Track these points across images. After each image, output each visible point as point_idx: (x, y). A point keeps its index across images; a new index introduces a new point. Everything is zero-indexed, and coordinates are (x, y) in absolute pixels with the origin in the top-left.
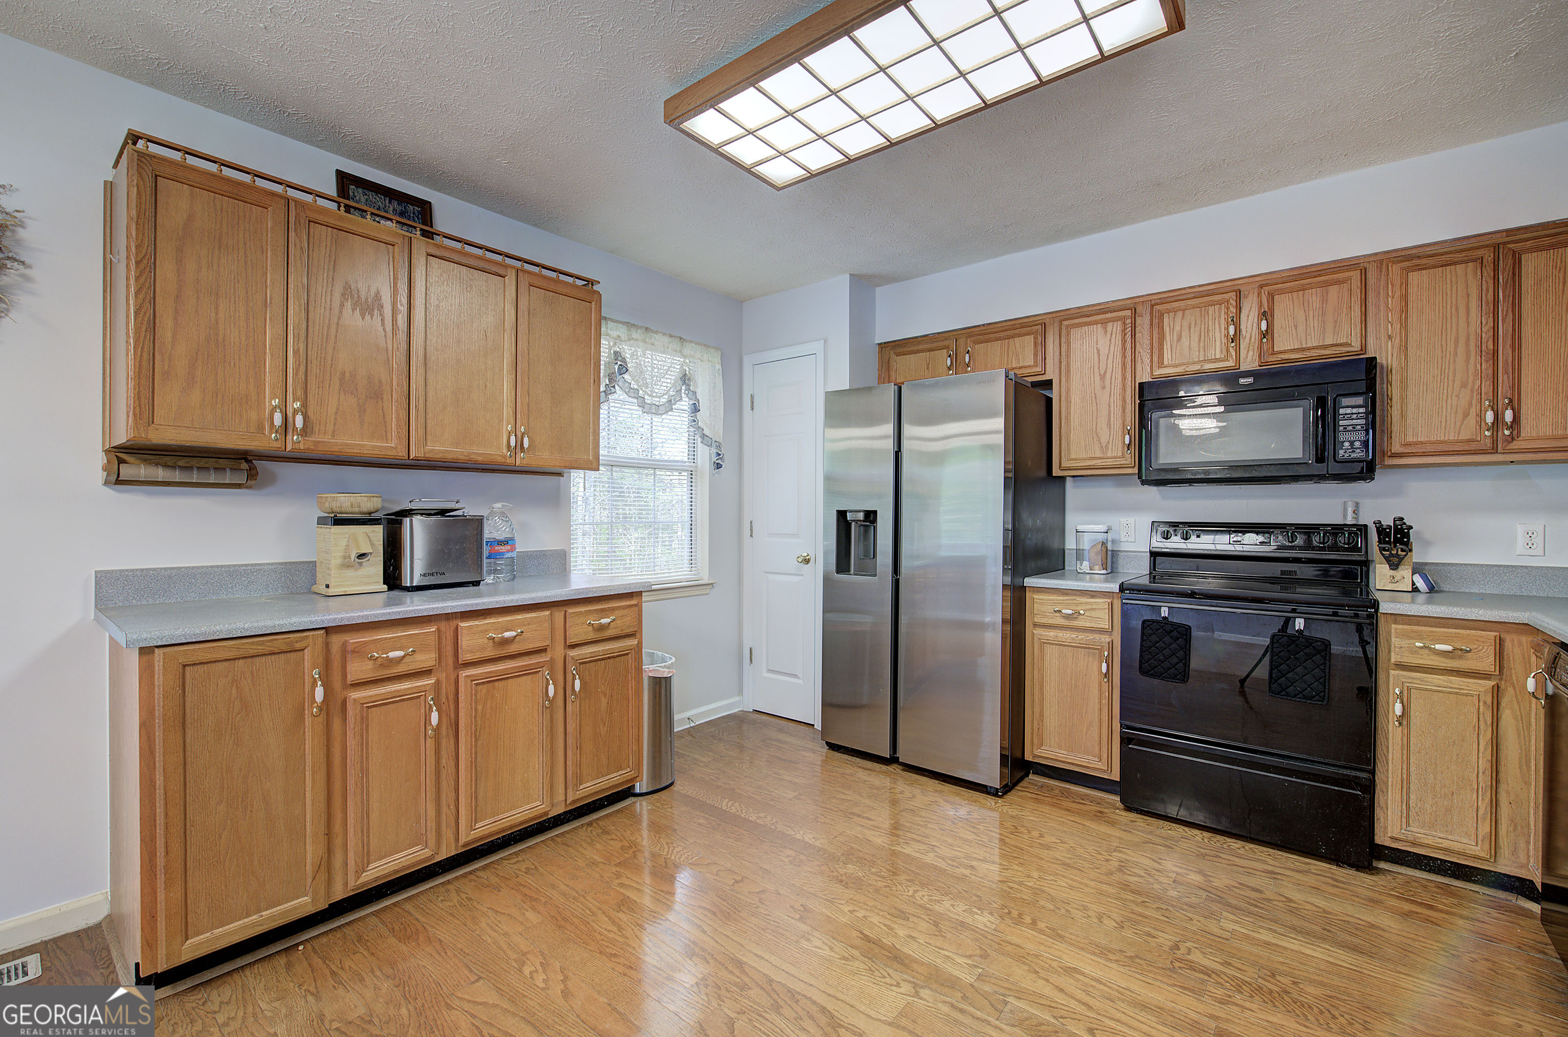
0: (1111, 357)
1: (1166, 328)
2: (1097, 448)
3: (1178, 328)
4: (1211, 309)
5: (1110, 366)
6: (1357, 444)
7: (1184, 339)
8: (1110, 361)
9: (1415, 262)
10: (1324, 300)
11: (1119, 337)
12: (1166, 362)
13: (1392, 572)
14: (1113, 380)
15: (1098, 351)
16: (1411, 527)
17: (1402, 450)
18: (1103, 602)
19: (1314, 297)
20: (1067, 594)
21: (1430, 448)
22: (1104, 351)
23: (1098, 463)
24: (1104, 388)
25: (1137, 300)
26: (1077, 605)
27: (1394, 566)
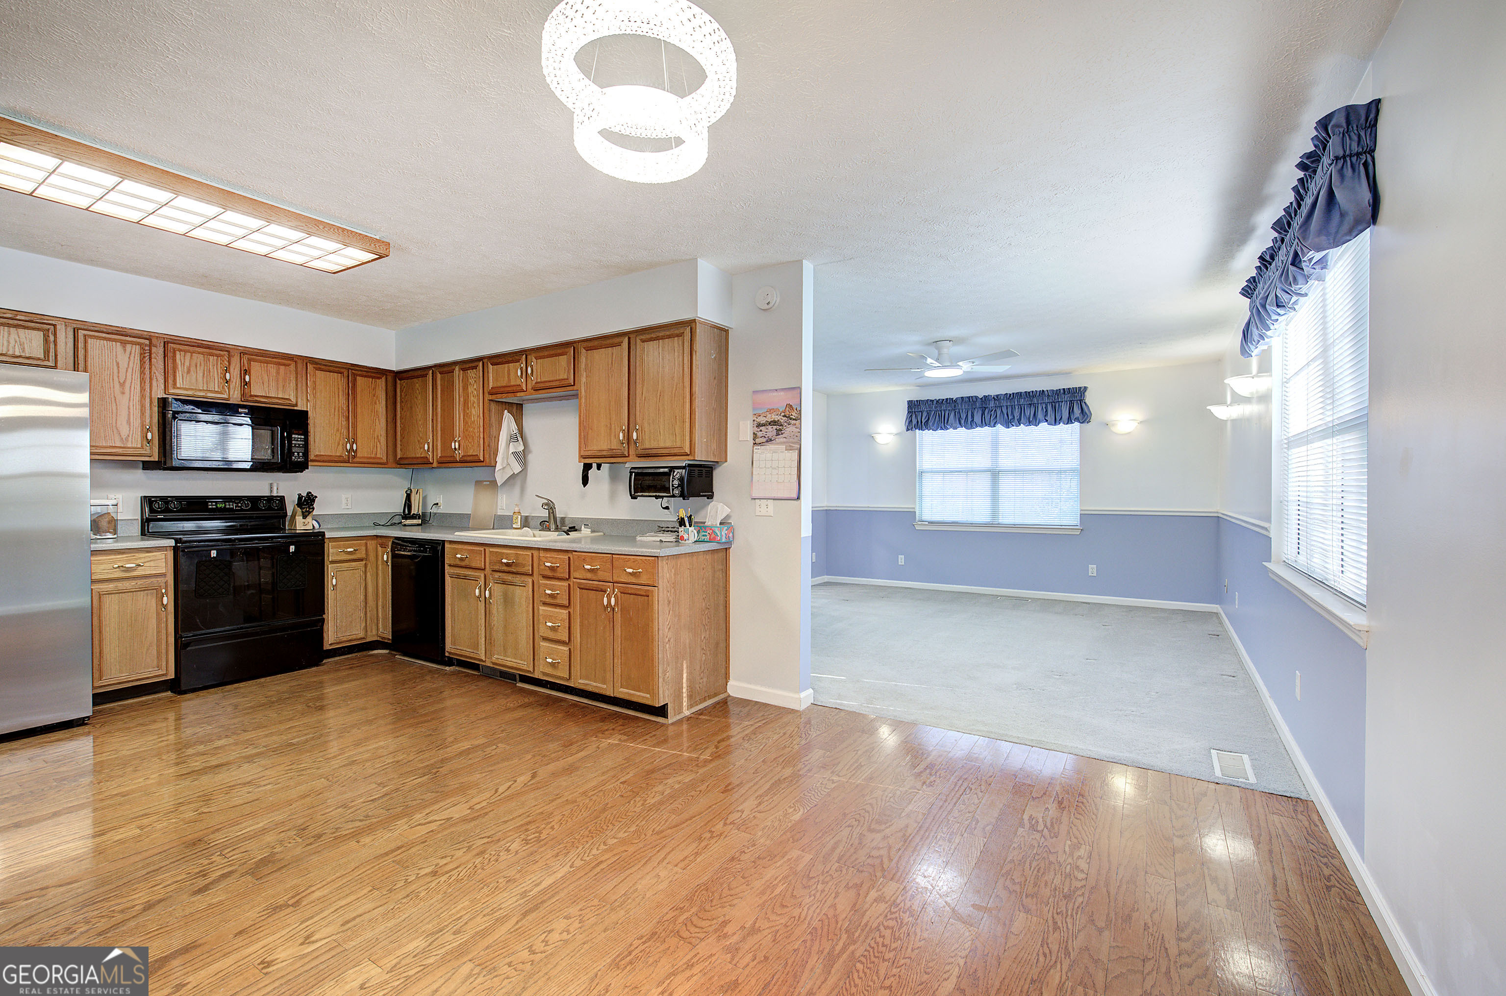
0: (130, 370)
1: (178, 361)
2: (117, 438)
3: (187, 364)
4: (211, 358)
5: (129, 377)
6: (301, 454)
7: (192, 372)
8: (129, 374)
9: (319, 366)
10: (278, 373)
11: (138, 358)
12: (178, 385)
13: (304, 520)
14: (133, 388)
15: (118, 364)
16: (316, 497)
17: (315, 458)
18: (160, 555)
19: (272, 369)
20: (123, 553)
21: (326, 459)
22: (123, 365)
23: (120, 451)
24: (123, 393)
25: (153, 334)
26: (136, 559)
27: (305, 517)
